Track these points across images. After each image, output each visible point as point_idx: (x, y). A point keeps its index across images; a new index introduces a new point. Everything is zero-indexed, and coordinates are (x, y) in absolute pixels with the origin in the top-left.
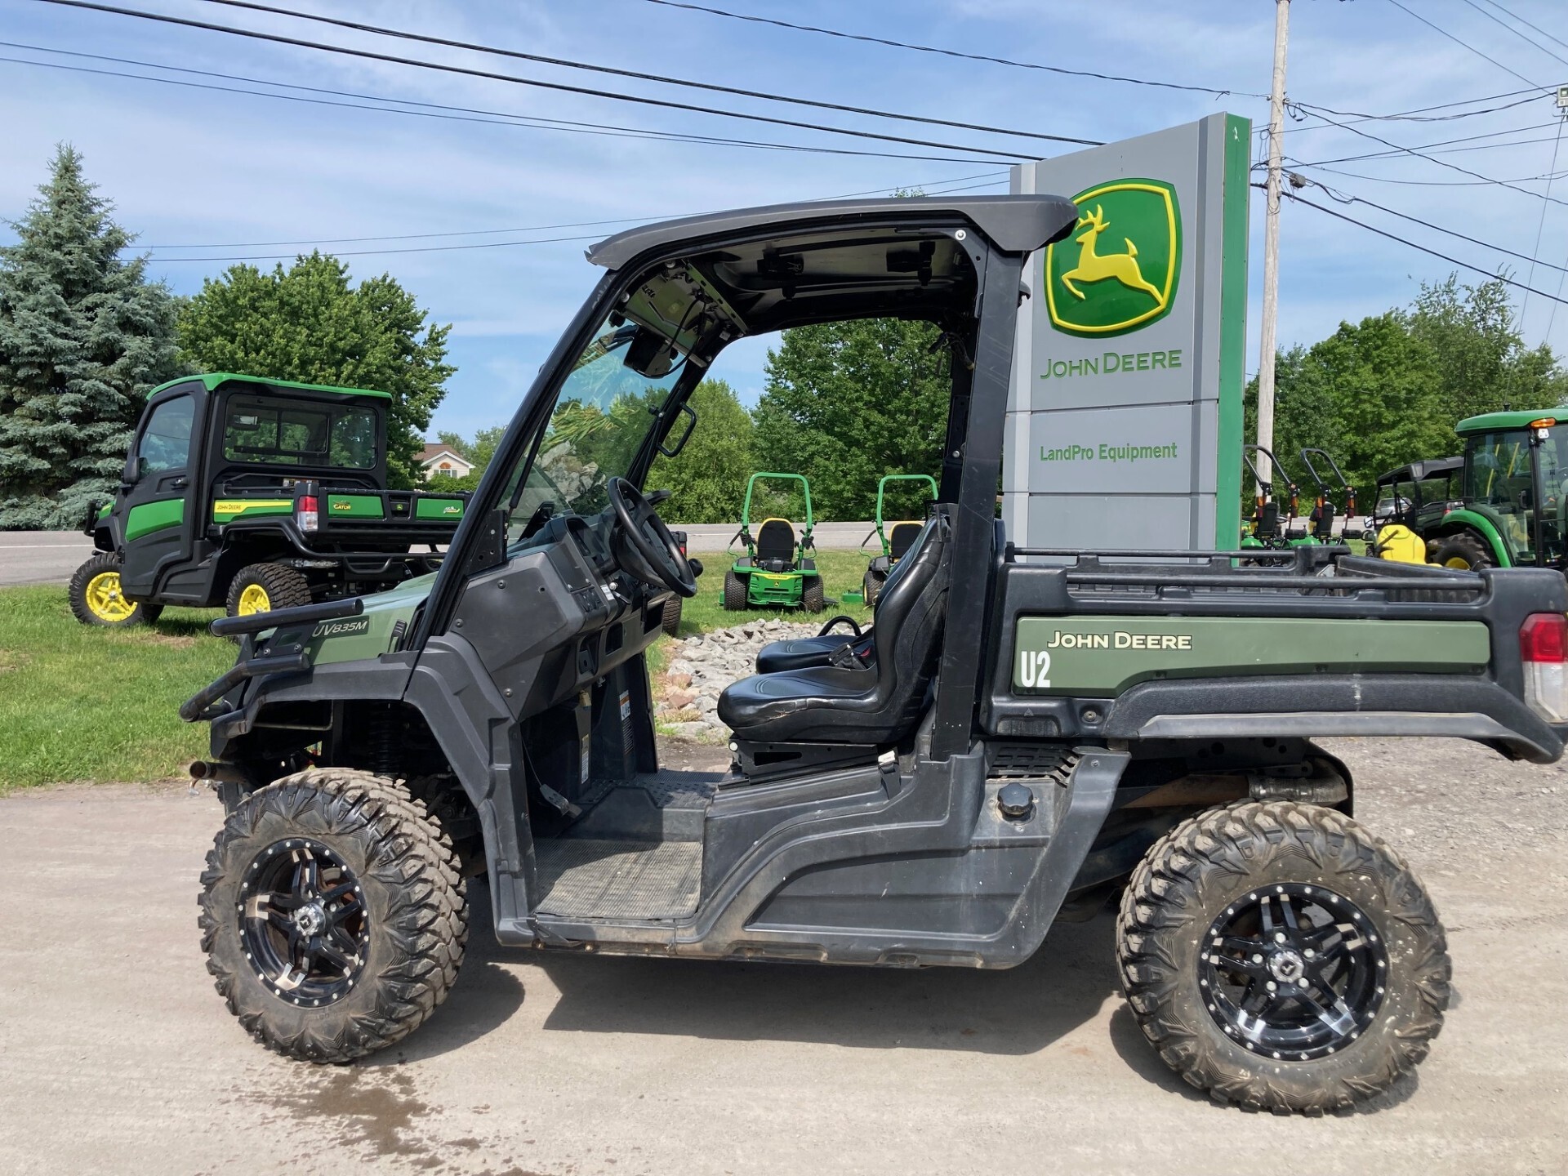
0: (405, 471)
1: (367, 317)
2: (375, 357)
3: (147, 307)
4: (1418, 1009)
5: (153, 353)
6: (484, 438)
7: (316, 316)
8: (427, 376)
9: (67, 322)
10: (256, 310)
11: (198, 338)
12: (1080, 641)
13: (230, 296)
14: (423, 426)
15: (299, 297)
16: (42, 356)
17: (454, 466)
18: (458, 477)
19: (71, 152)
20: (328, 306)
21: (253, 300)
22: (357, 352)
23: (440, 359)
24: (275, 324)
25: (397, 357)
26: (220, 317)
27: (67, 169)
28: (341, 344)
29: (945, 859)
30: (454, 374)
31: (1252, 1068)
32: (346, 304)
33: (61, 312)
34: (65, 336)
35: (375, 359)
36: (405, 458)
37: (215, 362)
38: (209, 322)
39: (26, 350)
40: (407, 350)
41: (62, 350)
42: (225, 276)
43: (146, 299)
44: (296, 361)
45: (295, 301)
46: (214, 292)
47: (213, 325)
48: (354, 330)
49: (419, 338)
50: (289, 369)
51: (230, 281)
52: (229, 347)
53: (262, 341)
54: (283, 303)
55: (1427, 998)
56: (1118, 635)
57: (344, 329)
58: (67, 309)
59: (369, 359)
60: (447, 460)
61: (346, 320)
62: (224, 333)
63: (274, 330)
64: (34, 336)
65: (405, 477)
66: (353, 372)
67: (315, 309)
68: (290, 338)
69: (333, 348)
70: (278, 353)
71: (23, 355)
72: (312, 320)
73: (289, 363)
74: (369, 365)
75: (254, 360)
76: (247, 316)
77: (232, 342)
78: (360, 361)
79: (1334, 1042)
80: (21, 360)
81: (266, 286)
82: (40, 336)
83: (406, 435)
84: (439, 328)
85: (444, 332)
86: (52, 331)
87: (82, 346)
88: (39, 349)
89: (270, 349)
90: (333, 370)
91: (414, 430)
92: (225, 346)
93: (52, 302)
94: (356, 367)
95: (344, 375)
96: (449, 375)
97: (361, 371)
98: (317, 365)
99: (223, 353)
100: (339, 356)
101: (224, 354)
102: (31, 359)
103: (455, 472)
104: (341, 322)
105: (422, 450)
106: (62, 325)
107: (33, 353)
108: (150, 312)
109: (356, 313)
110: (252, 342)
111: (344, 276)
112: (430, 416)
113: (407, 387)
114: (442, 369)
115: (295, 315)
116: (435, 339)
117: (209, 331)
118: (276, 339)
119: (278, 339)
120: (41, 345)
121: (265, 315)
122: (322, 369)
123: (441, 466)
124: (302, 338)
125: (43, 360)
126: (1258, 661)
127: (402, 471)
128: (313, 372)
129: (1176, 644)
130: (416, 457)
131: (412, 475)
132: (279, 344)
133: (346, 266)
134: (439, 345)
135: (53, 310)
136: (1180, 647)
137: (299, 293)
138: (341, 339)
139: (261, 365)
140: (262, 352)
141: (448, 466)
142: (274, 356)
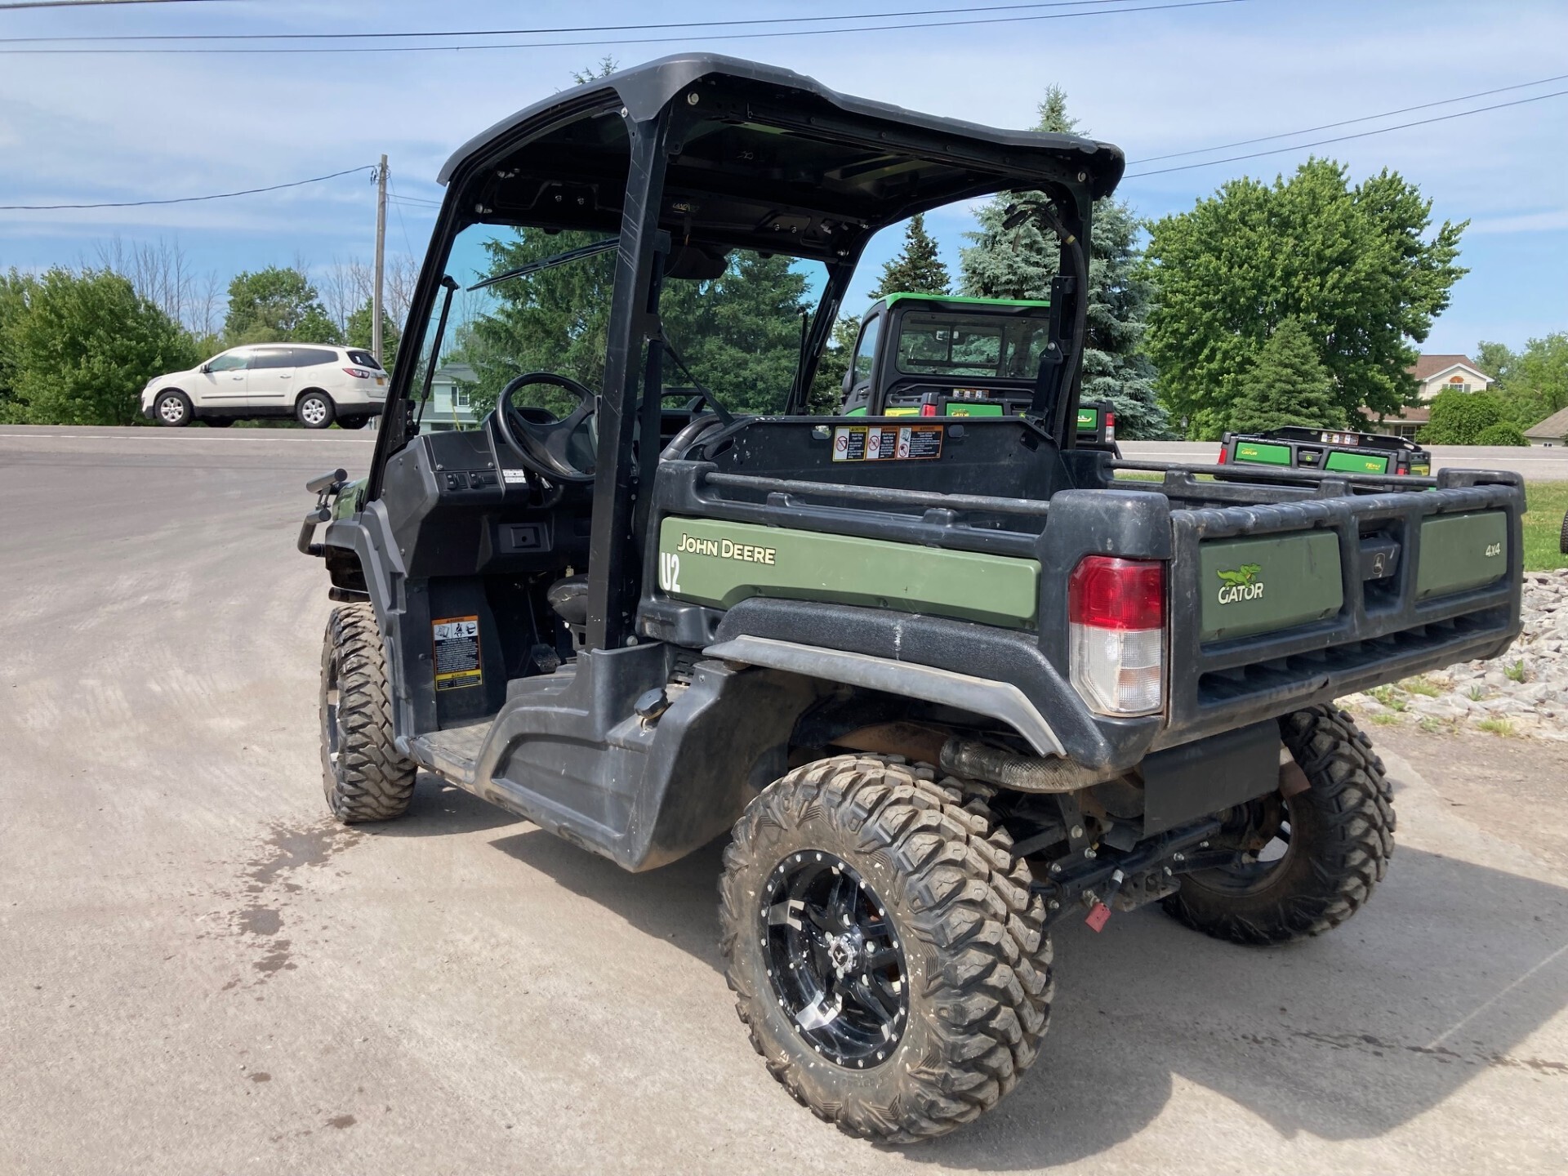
0: (1390, 385)
1: (1362, 219)
2: (1364, 263)
3: (1108, 231)
4: (925, 1045)
5: (1110, 274)
6: (1537, 347)
7: (1304, 224)
8: (1431, 281)
9: (1039, 251)
10: (1245, 223)
11: (1187, 257)
12: (699, 546)
13: (1222, 211)
14: (1420, 337)
15: (1289, 207)
16: (1016, 283)
17: (1467, 379)
18: (1472, 391)
19: (1056, 95)
20: (1318, 214)
21: (1243, 215)
22: (1345, 260)
23: (1449, 261)
24: (1261, 236)
25: (1395, 262)
26: (1210, 234)
27: (1052, 110)
28: (1328, 252)
29: (595, 751)
30: (1464, 276)
31: (792, 1052)
32: (1338, 208)
33: (1035, 242)
34: (1037, 264)
35: (1365, 265)
36: (1391, 372)
37: (1201, 279)
38: (1199, 239)
39: (1003, 279)
40: (1411, 251)
41: (1032, 277)
42: (1218, 192)
43: (1107, 223)
44: (1279, 273)
45: (1285, 211)
46: (1205, 209)
47: (1204, 242)
48: (1345, 236)
49: (1427, 236)
50: (1271, 281)
51: (1222, 198)
52: (1215, 263)
53: (1247, 255)
54: (1271, 214)
55: (934, 1037)
56: (725, 542)
57: (1333, 235)
58: (1040, 239)
59: (1359, 265)
60: (1460, 374)
61: (1336, 224)
62: (1210, 249)
63: (1260, 243)
64: (1010, 266)
65: (1390, 392)
66: (1339, 281)
67: (1304, 218)
68: (1274, 250)
69: (1320, 257)
70: (1262, 265)
71: (1001, 284)
72: (1300, 230)
73: (1272, 275)
74: (1358, 272)
75: (1237, 275)
76: (1236, 230)
77: (1218, 258)
78: (1349, 269)
79: (864, 1055)
80: (1000, 288)
81: (1257, 199)
82: (1015, 266)
83: (1396, 347)
84: (1453, 225)
85: (1459, 230)
86: (1027, 261)
87: (1049, 272)
88: (1013, 278)
89: (1254, 262)
90: (1318, 280)
91: (1408, 341)
92: (1210, 262)
93: (1029, 235)
94: (1342, 276)
95: (1328, 285)
96: (1457, 278)
97: (1347, 280)
98: (1301, 277)
99: (1207, 269)
100: (1325, 265)
101: (1209, 270)
102: (1007, 287)
103: (1468, 387)
104: (1331, 227)
105: (1414, 364)
106: (1034, 254)
107: (1009, 282)
108: (1110, 235)
109: (1348, 217)
110: (1238, 256)
111: (1343, 178)
112: (1429, 325)
113: (1405, 293)
114: (1450, 272)
115: (1285, 225)
116: (1447, 238)
117: (1198, 248)
118: (1260, 251)
119: (1263, 253)
120: (1015, 274)
121: (1253, 229)
122: (1306, 279)
123: (1452, 380)
124: (1287, 249)
125: (1016, 287)
126: (824, 586)
127: (1387, 386)
128: (1296, 283)
129: (764, 558)
130: (1408, 370)
131: (1399, 389)
132: (1263, 256)
133: (1345, 167)
134: (1450, 245)
135: (1027, 241)
136: (767, 561)
137: (1291, 202)
138: (1329, 247)
139: (1244, 279)
140: (1246, 266)
141: (1460, 379)
142: (1258, 269)
